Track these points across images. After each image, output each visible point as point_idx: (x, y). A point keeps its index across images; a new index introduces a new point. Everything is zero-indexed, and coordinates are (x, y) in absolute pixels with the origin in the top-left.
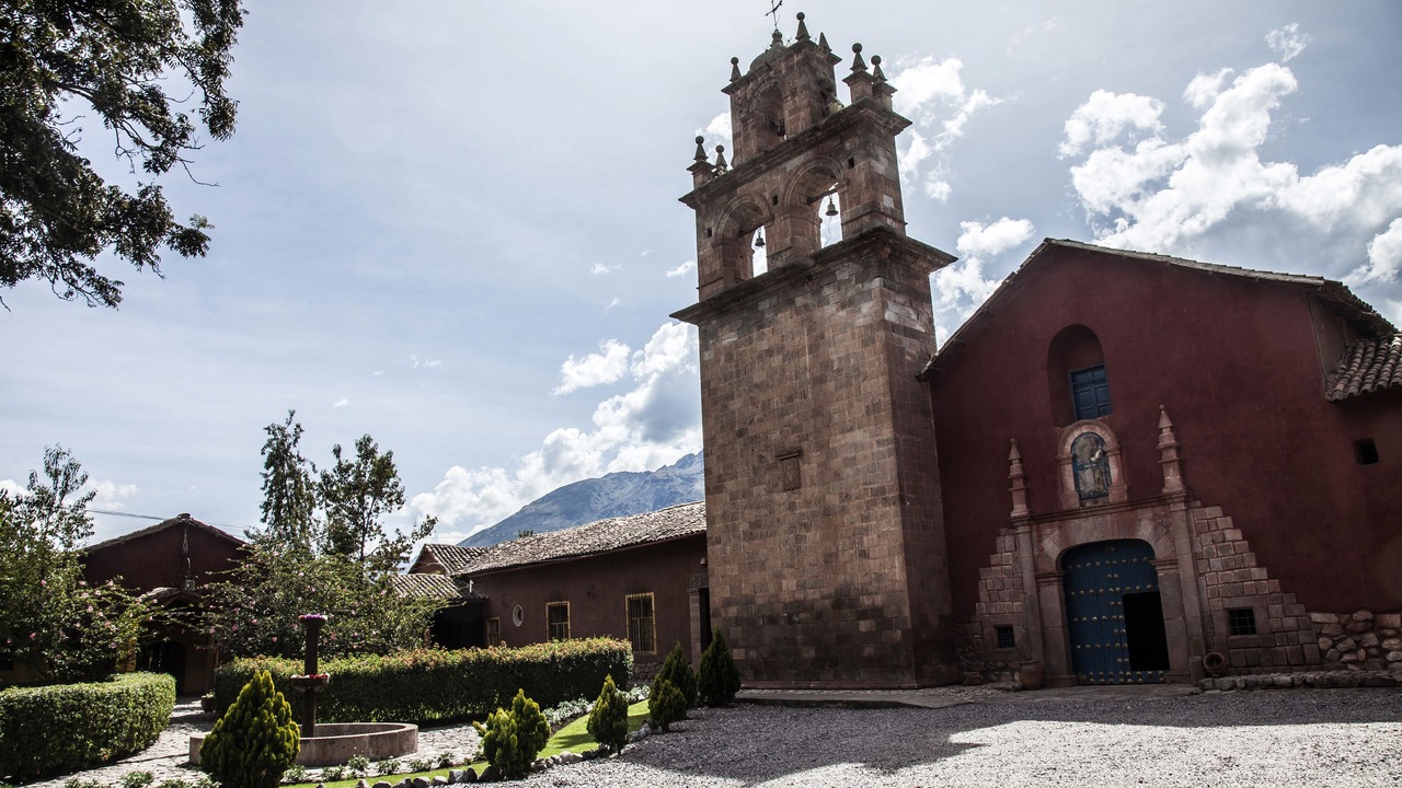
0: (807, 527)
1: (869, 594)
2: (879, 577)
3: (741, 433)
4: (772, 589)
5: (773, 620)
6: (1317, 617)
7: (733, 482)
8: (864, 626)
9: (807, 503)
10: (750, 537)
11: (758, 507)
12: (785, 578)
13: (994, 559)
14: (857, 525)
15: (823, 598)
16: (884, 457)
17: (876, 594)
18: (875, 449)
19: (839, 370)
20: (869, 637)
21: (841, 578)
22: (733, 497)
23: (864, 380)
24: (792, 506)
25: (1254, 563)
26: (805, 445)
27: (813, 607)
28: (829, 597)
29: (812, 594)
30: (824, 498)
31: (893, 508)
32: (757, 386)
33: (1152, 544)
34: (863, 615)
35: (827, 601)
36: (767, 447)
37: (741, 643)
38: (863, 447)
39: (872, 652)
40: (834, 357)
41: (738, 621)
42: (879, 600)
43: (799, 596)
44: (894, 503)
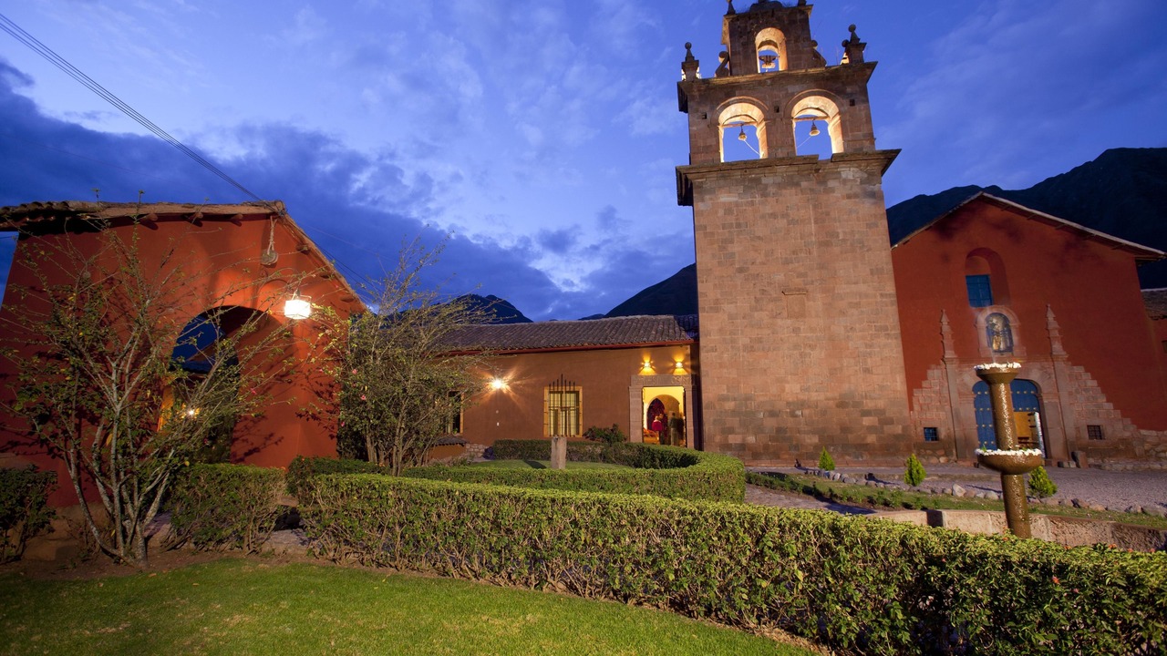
0: (812, 347)
1: (872, 399)
2: (882, 388)
3: (741, 270)
4: (774, 390)
5: (773, 414)
6: (1144, 432)
7: (732, 305)
8: (867, 421)
9: (812, 330)
10: (750, 349)
11: (760, 327)
12: (788, 382)
13: (925, 384)
14: (861, 350)
15: (827, 399)
16: (887, 306)
17: (880, 399)
18: (879, 299)
19: (844, 240)
20: (871, 429)
21: (846, 387)
22: (731, 317)
23: (868, 251)
24: (796, 330)
25: (1105, 400)
26: (810, 288)
27: (817, 407)
28: (834, 399)
29: (815, 396)
30: (829, 327)
31: (895, 341)
32: (759, 238)
33: (1040, 384)
34: (866, 413)
35: (831, 402)
36: (769, 284)
37: (737, 430)
38: (867, 296)
39: (875, 440)
40: (840, 231)
41: (734, 413)
42: (881, 404)
43: (802, 397)
44: (896, 338)
